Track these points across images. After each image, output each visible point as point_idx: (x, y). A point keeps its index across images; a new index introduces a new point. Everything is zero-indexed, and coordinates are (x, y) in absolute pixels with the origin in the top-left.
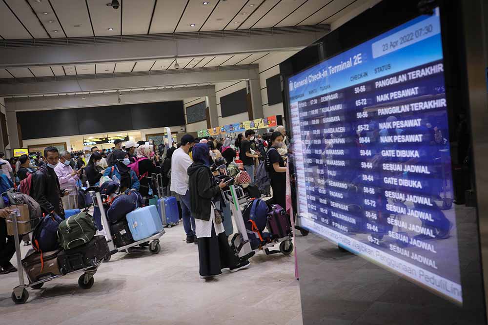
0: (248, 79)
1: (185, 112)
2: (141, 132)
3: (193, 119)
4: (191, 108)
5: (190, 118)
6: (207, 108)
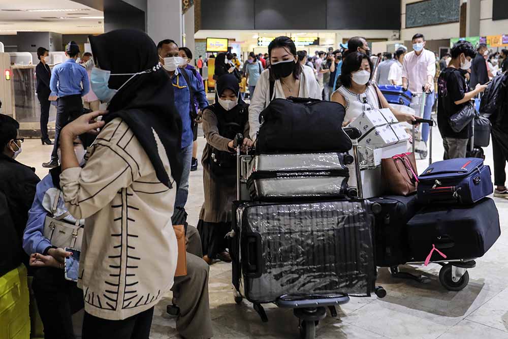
1: (404, 10)
2: (336, 35)
3: (419, 21)
4: (417, 5)
5: (412, 19)
6: (463, 4)
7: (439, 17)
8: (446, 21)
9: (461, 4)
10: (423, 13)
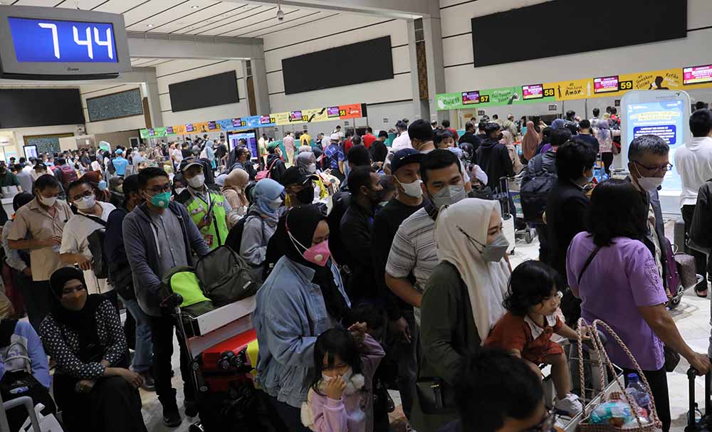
0: (249, 59)
1: (85, 105)
2: (14, 133)
3: (103, 115)
4: (98, 99)
5: (95, 113)
6: (144, 98)
7: (123, 111)
8: (129, 113)
9: (142, 99)
10: (106, 107)
